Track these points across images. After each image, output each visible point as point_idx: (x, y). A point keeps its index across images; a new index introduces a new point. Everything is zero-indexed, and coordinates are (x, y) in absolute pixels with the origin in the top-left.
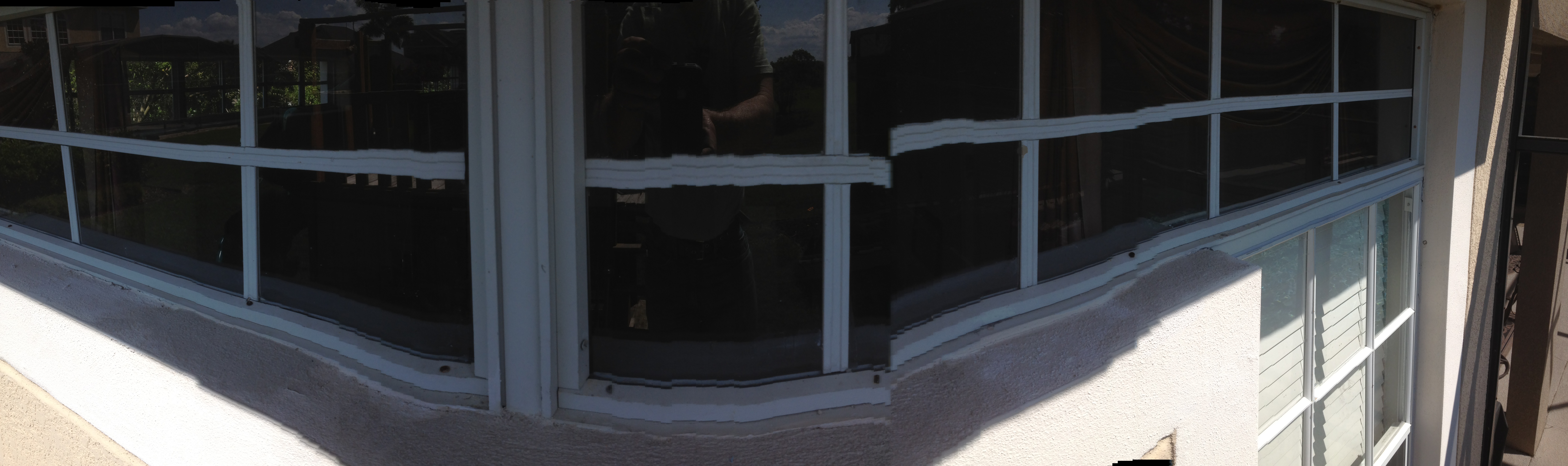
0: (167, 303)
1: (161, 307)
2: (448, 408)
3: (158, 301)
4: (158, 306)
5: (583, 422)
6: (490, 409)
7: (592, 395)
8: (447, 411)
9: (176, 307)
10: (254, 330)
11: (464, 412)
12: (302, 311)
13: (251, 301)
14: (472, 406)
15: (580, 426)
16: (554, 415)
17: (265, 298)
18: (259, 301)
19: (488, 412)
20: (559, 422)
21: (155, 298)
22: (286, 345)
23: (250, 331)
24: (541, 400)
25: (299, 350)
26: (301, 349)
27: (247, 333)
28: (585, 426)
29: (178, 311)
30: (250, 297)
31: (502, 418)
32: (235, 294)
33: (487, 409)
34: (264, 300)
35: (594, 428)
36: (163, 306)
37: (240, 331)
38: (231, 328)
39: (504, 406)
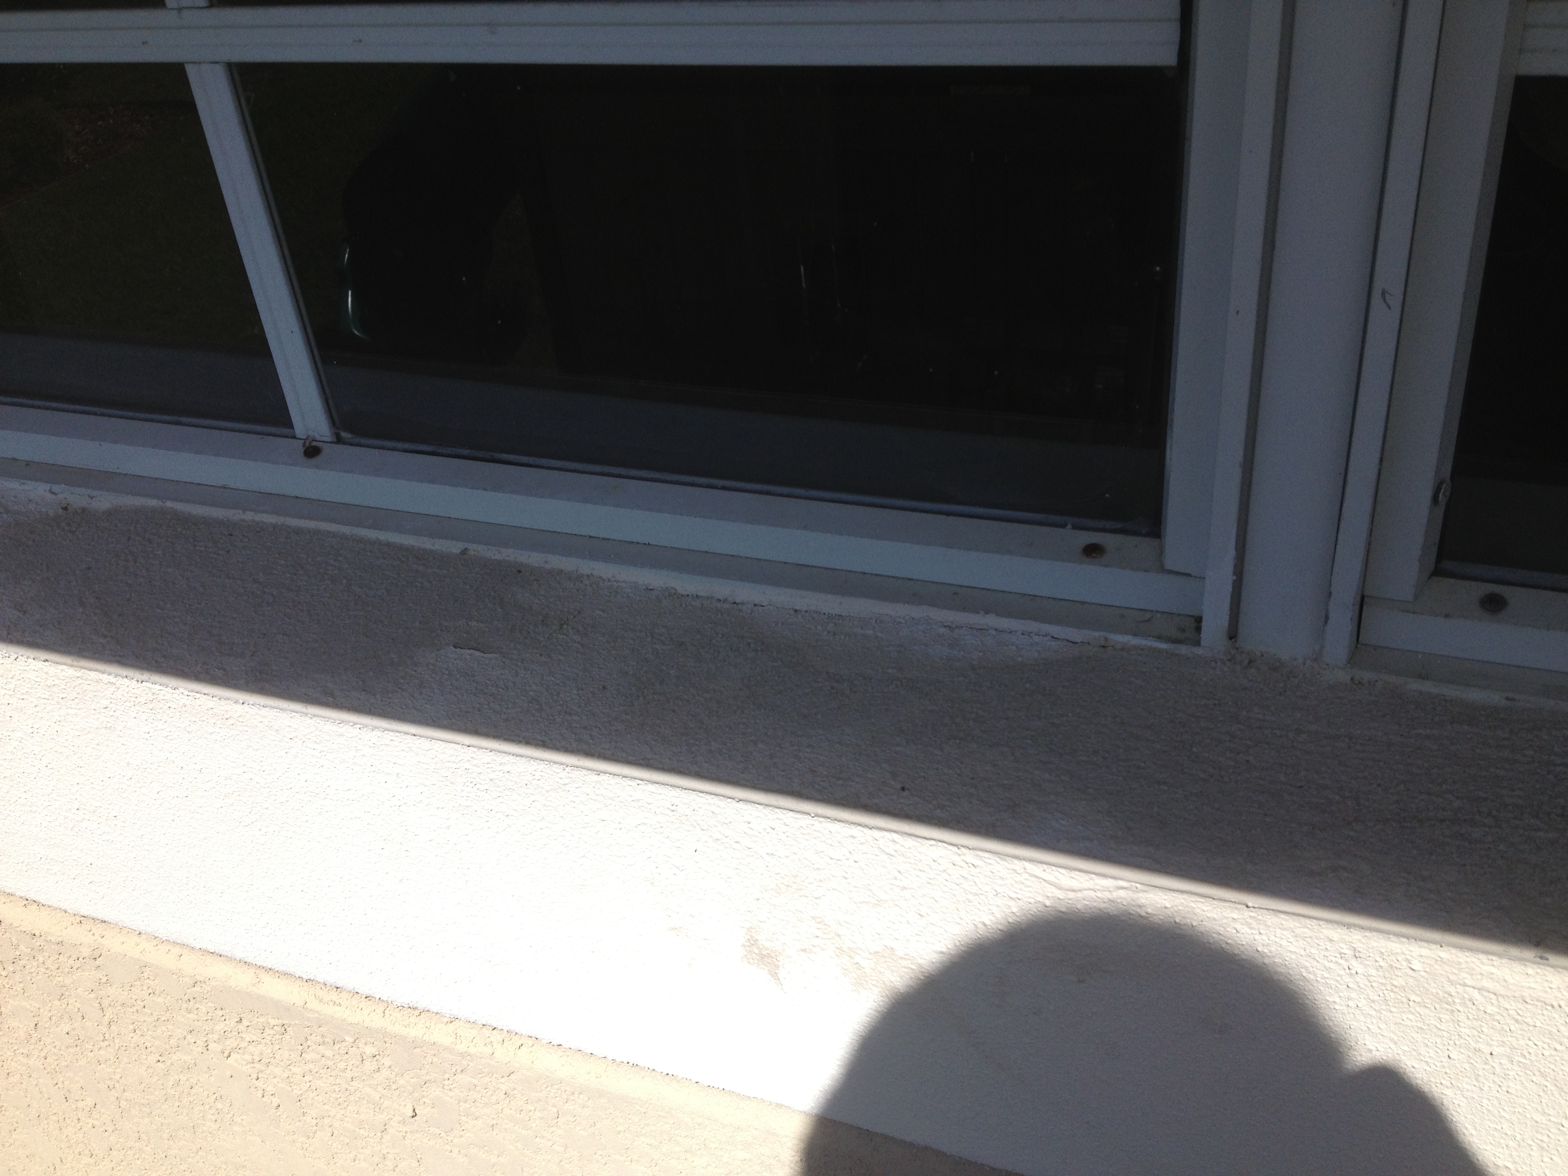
0: (77, 497)
1: (60, 511)
2: (1106, 639)
3: (49, 496)
4: (51, 513)
5: (1423, 677)
6: (1203, 643)
7: (1447, 616)
8: (1104, 647)
9: (104, 501)
10: (333, 521)
11: (1143, 650)
12: (466, 452)
13: (314, 444)
14: (1159, 638)
15: (1415, 686)
16: (1353, 660)
17: (351, 432)
18: (339, 440)
19: (1199, 651)
20: (1367, 676)
21: (39, 491)
22: (428, 546)
23: (324, 526)
24: (1326, 622)
25: (471, 553)
26: (477, 550)
27: (317, 532)
28: (1427, 687)
29: (110, 514)
30: (310, 433)
31: (1228, 664)
32: (273, 430)
33: (1198, 643)
34: (350, 436)
35: (1450, 692)
36: (65, 509)
37: (298, 531)
38: (275, 526)
39: (1232, 635)
